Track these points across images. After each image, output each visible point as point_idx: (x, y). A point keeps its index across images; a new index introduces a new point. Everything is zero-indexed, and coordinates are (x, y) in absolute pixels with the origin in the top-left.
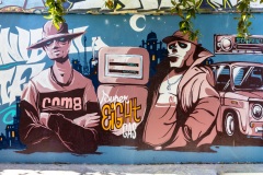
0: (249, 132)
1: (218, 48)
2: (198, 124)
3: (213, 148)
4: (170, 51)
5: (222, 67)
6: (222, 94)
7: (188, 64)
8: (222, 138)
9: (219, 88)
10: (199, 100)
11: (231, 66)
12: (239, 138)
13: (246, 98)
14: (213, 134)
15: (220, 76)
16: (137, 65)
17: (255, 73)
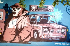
0: (43, 37)
1: (31, 10)
2: (24, 35)
3: (29, 42)
4: (13, 10)
5: (32, 16)
6: (32, 25)
7: (20, 15)
8: (33, 39)
9: (31, 23)
10: (24, 27)
11: (36, 16)
12: (39, 39)
13: (42, 26)
14: (30, 38)
15: (32, 19)
16: (1, 15)
17: (45, 18)
